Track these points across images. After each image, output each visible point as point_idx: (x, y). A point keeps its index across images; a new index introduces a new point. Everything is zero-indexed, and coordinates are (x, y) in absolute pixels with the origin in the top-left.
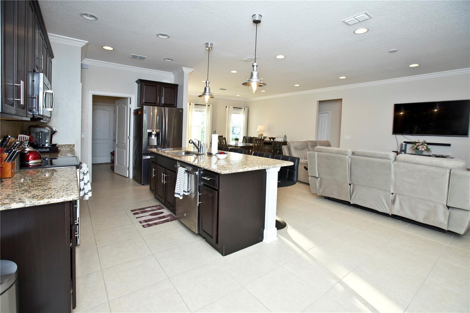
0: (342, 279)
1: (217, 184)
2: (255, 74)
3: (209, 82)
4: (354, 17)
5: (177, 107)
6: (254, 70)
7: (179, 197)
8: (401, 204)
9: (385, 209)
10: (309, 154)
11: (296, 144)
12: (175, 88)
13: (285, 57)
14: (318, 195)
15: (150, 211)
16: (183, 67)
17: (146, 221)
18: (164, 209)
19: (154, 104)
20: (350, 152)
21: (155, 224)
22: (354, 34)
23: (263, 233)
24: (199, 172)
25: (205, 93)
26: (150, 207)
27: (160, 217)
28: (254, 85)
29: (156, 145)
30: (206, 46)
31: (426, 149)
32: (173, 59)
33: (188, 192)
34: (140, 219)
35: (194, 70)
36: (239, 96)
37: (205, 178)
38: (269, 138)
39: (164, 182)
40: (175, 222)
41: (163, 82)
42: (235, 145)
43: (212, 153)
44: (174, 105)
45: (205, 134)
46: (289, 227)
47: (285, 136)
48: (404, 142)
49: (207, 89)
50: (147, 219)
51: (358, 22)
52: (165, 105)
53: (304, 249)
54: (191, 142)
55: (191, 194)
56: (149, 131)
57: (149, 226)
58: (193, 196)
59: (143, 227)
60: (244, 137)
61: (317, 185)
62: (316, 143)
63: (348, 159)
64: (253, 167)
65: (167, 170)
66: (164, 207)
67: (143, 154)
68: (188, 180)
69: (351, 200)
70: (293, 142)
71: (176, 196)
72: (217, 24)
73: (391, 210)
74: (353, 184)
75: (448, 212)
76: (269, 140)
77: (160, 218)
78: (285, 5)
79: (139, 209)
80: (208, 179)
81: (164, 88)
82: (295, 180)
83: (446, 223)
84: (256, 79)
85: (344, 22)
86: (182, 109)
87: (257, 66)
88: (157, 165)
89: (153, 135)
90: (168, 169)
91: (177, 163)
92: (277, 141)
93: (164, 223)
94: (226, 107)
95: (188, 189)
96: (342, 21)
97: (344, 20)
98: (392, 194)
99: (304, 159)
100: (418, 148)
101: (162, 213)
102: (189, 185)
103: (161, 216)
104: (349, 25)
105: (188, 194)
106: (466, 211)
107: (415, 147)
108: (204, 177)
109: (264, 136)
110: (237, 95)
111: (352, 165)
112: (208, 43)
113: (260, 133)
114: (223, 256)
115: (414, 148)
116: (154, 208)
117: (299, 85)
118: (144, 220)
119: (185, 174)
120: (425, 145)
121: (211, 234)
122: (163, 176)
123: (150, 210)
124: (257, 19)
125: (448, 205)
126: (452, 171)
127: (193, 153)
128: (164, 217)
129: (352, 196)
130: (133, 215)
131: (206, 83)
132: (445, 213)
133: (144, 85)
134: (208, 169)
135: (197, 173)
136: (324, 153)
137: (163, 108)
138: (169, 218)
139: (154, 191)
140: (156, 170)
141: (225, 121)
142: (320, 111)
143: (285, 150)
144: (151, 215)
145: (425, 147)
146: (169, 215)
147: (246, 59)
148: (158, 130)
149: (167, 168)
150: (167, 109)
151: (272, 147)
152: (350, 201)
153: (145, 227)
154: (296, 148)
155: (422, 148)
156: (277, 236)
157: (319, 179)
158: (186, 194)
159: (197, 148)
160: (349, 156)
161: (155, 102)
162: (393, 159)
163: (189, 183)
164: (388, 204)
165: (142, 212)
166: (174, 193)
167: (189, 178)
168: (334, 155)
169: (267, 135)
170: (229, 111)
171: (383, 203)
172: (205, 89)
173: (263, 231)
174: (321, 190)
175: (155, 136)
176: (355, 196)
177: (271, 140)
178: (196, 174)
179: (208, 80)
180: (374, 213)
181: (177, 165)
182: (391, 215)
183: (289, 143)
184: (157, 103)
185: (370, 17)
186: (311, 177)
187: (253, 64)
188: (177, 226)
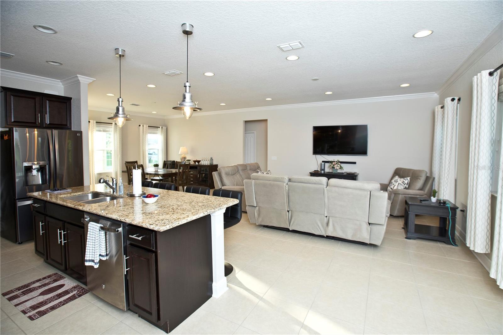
0: (304, 322)
1: (153, 244)
2: (188, 96)
3: (123, 99)
4: (289, 44)
5: (71, 128)
6: (186, 92)
7: (92, 265)
8: (334, 225)
9: (320, 231)
10: (246, 183)
11: (227, 170)
12: (66, 103)
13: (214, 75)
14: (257, 224)
15: (40, 287)
16: (78, 75)
17: (34, 308)
18: (66, 279)
19: (32, 125)
20: (287, 179)
21: (53, 308)
22: (286, 60)
23: (212, 287)
24: (123, 229)
25: (118, 115)
26: (40, 280)
27: (60, 294)
28: (187, 110)
29: (41, 183)
30: (116, 52)
31: (340, 167)
32: (62, 63)
33: (107, 255)
34: (22, 307)
35: (95, 79)
36: (156, 112)
37: (134, 237)
38: (193, 161)
39: (63, 242)
40: (87, 297)
41: (45, 93)
42: (154, 173)
43: (134, 193)
44: (67, 125)
45: (113, 159)
46: (236, 269)
47: (212, 159)
48: (323, 162)
49: (121, 109)
50: (35, 303)
51: (292, 49)
52: (52, 126)
53: (259, 296)
54: (102, 181)
55: (111, 257)
56: (26, 164)
57: (41, 316)
58: (115, 259)
59: (29, 320)
60: (164, 161)
61: (256, 214)
62: (247, 167)
63: (286, 186)
64: (197, 214)
65: (66, 224)
66: (64, 275)
67: (17, 199)
68: (106, 240)
69: (289, 226)
70: (224, 167)
71: (87, 264)
72: (133, 27)
73: (326, 231)
74: (291, 211)
75: (369, 227)
76: (194, 163)
77: (60, 296)
78: (222, 19)
79: (19, 289)
80: (140, 238)
81: (48, 102)
82: (239, 218)
83: (368, 237)
84: (189, 102)
85: (279, 47)
86: (81, 132)
87: (190, 87)
88: (47, 217)
89: (34, 169)
90: (68, 223)
91: (85, 216)
92: (203, 164)
93: (67, 303)
94: (140, 126)
95: (106, 251)
96: (278, 46)
97: (279, 45)
98: (326, 217)
99: (236, 185)
100: (334, 167)
101: (62, 286)
102: (108, 246)
103: (62, 291)
104: (283, 51)
105: (108, 257)
106: (382, 226)
107: (332, 166)
108: (133, 235)
109: (187, 159)
110: (153, 112)
111: (290, 192)
112: (118, 49)
113: (183, 156)
114: (168, 333)
115: (330, 167)
116: (47, 281)
117: (225, 104)
118: (30, 305)
119: (100, 232)
120: (339, 164)
121: (148, 309)
122: (61, 233)
123: (40, 285)
124: (188, 29)
125: (369, 222)
126: (371, 193)
127: (106, 195)
128: (66, 292)
129: (290, 222)
130: (8, 301)
131: (119, 101)
132: (367, 229)
133: (12, 96)
134: (139, 225)
135: (120, 229)
136: (261, 181)
137: (49, 132)
138: (75, 292)
139: (44, 255)
140: (45, 224)
141: (139, 143)
142: (246, 130)
143: (215, 178)
144: (42, 294)
145: (339, 165)
146: (75, 287)
147: (169, 74)
148: (42, 163)
149: (65, 222)
150: (55, 132)
151: (198, 172)
152: (289, 228)
153: (34, 320)
154: (227, 174)
155: (337, 167)
156: (228, 286)
157: (257, 208)
158: (104, 259)
159: (111, 187)
160: (286, 183)
161: (34, 122)
162: (325, 184)
163: (108, 243)
164: (323, 227)
165: (24, 293)
166: (83, 260)
167: (107, 236)
168: (272, 182)
169: (191, 158)
170: (143, 131)
171: (318, 226)
172: (118, 109)
173: (212, 285)
174: (260, 219)
175: (38, 171)
176: (293, 223)
177: (195, 163)
178: (118, 231)
179: (120, 97)
180: (310, 236)
181: (84, 218)
182: (325, 236)
183: (219, 168)
184: (37, 124)
185: (303, 47)
186: (249, 207)
187: (185, 84)
188: (90, 303)
